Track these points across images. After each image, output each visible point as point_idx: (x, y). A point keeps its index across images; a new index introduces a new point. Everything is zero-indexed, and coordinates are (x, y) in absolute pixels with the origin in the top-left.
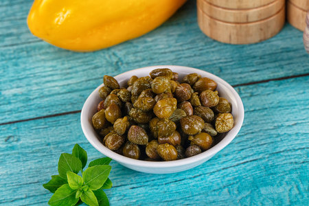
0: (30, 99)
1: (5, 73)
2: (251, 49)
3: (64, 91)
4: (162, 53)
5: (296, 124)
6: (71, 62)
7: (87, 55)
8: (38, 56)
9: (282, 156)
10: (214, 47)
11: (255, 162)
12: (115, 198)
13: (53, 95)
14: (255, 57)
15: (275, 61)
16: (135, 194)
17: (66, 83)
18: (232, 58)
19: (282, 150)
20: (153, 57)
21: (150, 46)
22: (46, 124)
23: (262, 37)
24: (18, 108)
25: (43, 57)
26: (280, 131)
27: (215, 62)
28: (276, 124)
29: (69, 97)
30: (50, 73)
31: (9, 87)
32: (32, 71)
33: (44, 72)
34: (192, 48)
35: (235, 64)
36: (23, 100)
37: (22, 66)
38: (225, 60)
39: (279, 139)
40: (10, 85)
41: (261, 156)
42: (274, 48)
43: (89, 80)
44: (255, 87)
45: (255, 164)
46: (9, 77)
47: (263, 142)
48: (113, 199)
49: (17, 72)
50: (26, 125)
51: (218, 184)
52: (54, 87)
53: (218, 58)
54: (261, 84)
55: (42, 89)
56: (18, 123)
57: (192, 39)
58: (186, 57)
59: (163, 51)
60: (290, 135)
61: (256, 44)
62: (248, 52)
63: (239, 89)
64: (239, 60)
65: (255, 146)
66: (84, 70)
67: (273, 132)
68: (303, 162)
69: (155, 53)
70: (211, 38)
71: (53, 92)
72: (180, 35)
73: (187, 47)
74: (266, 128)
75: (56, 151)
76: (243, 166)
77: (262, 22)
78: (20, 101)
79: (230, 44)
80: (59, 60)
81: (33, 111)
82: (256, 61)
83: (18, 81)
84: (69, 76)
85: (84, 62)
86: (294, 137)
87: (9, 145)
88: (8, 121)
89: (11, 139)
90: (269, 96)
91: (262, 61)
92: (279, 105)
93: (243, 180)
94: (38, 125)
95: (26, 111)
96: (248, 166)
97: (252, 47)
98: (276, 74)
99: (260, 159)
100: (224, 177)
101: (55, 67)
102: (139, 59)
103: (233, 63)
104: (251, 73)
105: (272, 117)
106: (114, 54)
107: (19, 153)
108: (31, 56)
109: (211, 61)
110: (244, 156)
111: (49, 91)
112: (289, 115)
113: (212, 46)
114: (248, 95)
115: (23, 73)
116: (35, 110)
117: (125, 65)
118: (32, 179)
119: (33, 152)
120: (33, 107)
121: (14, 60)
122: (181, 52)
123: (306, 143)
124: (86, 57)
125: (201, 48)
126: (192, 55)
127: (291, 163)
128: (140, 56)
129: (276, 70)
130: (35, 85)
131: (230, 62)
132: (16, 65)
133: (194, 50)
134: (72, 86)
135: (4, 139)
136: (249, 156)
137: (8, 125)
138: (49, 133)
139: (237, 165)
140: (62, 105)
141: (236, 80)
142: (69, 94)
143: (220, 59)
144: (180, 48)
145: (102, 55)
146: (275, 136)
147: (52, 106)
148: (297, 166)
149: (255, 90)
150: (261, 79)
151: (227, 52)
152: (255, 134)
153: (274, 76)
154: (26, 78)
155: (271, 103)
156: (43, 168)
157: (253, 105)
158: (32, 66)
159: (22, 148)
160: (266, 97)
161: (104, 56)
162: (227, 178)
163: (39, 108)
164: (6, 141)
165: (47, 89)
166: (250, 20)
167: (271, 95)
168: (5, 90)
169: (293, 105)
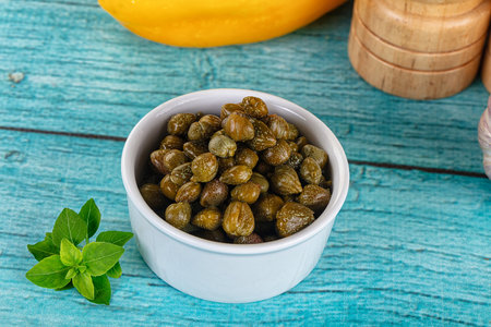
0: (63, 100)
1: (45, 47)
2: (408, 108)
3: (116, 99)
4: (278, 78)
5: (422, 251)
6: (143, 54)
7: (169, 50)
8: (101, 32)
9: (381, 296)
10: (356, 89)
11: (338, 295)
12: (121, 293)
13: (98, 102)
14: (408, 123)
15: (434, 139)
16: (151, 295)
17: (123, 89)
18: (374, 115)
19: (385, 287)
20: (261, 81)
21: (264, 62)
22: (70, 146)
23: (431, 94)
24: (42, 109)
25: (107, 36)
26: (395, 256)
27: (348, 114)
28: (393, 243)
29: (119, 113)
30: (106, 64)
31: (42, 71)
32: (84, 55)
33: (100, 61)
34: (323, 82)
35: (374, 126)
36: (54, 98)
37: (73, 42)
38: (362, 116)
39: (388, 268)
40: (44, 68)
41: (350, 288)
42: (442, 117)
43: (157, 93)
44: (389, 173)
45: (338, 297)
46: (48, 55)
47: (363, 266)
48: (117, 293)
49: (61, 49)
50: (43, 140)
51: (273, 315)
52: (104, 89)
53: (355, 109)
54: (398, 171)
55: (86, 88)
56: (34, 134)
57: (330, 67)
58: (308, 95)
59: (279, 74)
60: (406, 266)
61: (420, 101)
62: (401, 112)
63: (364, 170)
64: (384, 122)
65: (350, 270)
66: (156, 74)
67: (384, 254)
68: (408, 316)
69: (268, 76)
70: (357, 73)
71: (100, 98)
72: (314, 55)
73: (317, 77)
74: (377, 245)
75: (70, 193)
76: (319, 295)
77: (435, 74)
78: (48, 99)
79: (381, 91)
80: (127, 48)
81: (61, 120)
82: (406, 131)
83: (58, 66)
84: (132, 77)
85: (161, 60)
86: (411, 271)
87: (9, 165)
88: (21, 125)
89: (14, 157)
90: (403, 194)
91: (415, 132)
92: (411, 212)
93: (310, 319)
94: (59, 145)
95: (51, 116)
96: (327, 297)
97: (410, 105)
98: (427, 160)
99: (348, 292)
100: (285, 305)
101: (118, 56)
102: (241, 78)
103: (372, 124)
104: (392, 149)
105: (392, 228)
106: (208, 60)
107: (16, 182)
108: (91, 29)
109: (342, 111)
110: (326, 280)
111: (94, 94)
112: (418, 234)
113: (354, 86)
114: (374, 183)
115: (69, 54)
116: (64, 119)
117: (216, 82)
118: (20, 228)
119: (37, 187)
120: (63, 113)
121: (64, 29)
122: (305, 84)
123: (424, 286)
124: (167, 53)
125: (336, 85)
126: (319, 93)
127: (390, 312)
128: (244, 75)
129: (431, 153)
130: (78, 79)
131: (370, 121)
132: (65, 38)
133: (325, 85)
134: (130, 94)
135: (4, 153)
136: (334, 283)
137: (19, 133)
138: (70, 162)
139: (311, 293)
140: (104, 122)
141: (367, 153)
142: (120, 107)
143: (355, 112)
144: (307, 78)
145: (191, 56)
146: (384, 261)
147: (91, 120)
148: (396, 319)
149: (386, 177)
150: (402, 163)
151: (371, 103)
152: (357, 250)
153: (423, 162)
154: (70, 63)
155: (401, 207)
156: (41, 215)
157: (374, 202)
158: (86, 47)
159: (24, 175)
160: (397, 194)
161: (194, 59)
162: (289, 309)
163: (71, 117)
164: (7, 157)
165: (93, 91)
166: (415, 67)
167: (407, 193)
168: (35, 74)
169: (430, 219)
